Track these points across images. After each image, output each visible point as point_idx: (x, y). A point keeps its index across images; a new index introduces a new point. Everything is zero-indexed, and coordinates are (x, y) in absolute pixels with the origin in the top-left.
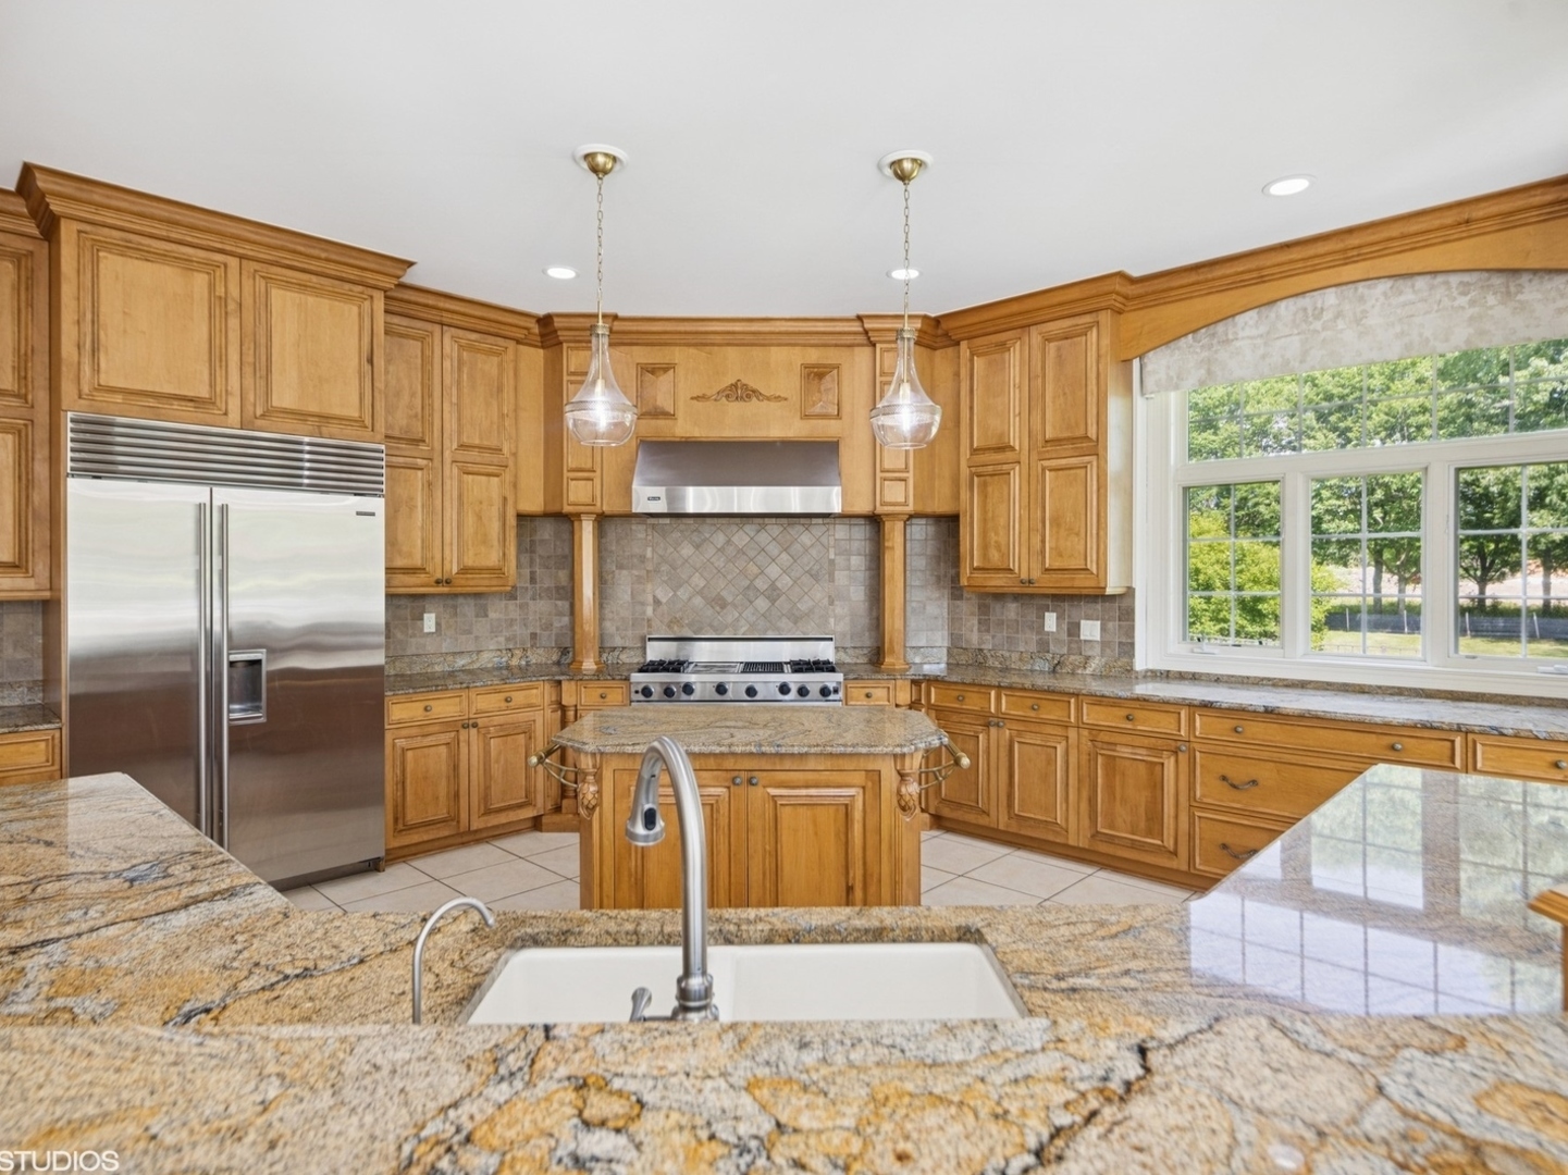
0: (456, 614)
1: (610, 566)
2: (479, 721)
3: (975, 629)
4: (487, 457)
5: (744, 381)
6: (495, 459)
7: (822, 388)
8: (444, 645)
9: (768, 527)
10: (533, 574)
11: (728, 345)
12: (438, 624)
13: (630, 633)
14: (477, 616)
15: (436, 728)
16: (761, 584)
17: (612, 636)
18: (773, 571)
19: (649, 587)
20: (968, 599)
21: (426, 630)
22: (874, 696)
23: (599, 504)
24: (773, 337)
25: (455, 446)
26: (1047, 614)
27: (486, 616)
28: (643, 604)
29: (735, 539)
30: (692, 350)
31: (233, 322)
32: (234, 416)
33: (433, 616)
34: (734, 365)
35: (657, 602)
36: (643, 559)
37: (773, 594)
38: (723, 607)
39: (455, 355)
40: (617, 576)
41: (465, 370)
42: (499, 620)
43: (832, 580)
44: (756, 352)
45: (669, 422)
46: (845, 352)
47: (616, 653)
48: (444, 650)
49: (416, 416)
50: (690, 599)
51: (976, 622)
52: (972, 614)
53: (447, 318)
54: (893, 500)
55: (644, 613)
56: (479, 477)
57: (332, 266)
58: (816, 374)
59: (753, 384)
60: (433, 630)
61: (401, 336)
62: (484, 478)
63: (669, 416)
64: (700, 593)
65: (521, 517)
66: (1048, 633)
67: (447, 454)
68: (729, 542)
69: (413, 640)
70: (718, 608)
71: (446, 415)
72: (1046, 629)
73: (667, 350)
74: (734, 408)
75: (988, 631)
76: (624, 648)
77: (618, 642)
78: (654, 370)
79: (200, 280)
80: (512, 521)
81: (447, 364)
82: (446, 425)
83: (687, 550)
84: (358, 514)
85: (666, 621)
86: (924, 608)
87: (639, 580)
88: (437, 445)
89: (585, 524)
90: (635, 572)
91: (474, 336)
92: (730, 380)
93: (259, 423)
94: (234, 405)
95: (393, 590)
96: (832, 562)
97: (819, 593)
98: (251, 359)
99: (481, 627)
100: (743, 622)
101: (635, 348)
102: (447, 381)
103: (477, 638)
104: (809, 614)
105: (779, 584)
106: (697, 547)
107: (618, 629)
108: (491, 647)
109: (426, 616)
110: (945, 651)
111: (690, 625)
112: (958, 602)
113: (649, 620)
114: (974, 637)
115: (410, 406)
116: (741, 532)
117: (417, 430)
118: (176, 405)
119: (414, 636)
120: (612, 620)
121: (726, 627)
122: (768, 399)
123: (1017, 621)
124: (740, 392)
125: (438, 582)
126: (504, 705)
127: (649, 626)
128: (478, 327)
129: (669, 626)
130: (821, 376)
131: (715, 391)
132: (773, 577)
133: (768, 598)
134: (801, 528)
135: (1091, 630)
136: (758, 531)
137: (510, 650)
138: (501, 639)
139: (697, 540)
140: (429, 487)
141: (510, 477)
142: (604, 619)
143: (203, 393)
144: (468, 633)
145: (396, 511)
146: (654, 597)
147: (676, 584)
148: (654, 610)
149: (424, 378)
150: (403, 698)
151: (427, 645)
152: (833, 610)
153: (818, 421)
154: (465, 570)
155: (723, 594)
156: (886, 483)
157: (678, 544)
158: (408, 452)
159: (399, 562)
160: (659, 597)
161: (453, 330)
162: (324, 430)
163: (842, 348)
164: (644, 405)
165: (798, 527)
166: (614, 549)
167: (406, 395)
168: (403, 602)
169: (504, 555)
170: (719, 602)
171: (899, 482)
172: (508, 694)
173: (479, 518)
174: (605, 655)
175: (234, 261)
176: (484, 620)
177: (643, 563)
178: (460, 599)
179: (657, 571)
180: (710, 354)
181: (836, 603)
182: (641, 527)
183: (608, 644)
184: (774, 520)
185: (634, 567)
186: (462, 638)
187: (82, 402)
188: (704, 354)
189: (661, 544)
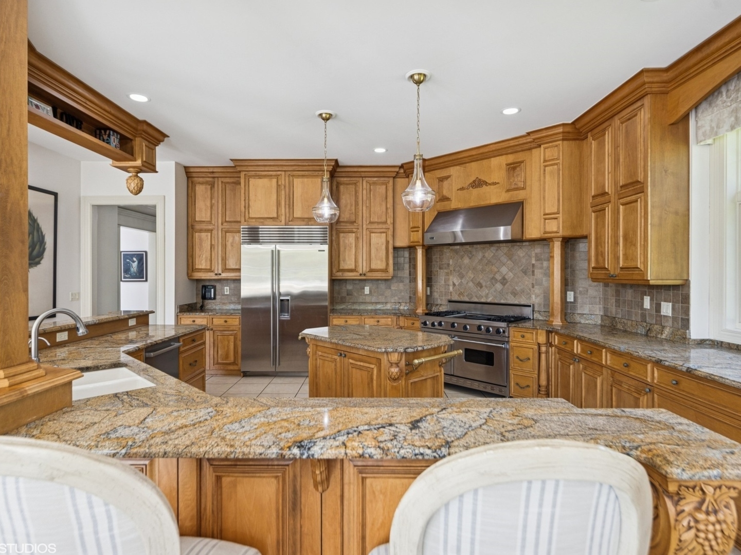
0: (378, 288)
1: (435, 268)
3: (614, 304)
4: (380, 226)
5: (479, 178)
6: (384, 226)
7: (515, 175)
8: (373, 299)
9: (502, 248)
10: (410, 271)
11: (472, 162)
12: (370, 291)
13: (444, 298)
14: (386, 289)
16: (498, 277)
17: (437, 299)
18: (504, 270)
19: (451, 277)
20: (611, 287)
21: (366, 293)
22: (526, 337)
23: (421, 242)
24: (490, 153)
25: (368, 222)
26: (645, 297)
27: (390, 288)
28: (449, 285)
29: (486, 255)
30: (458, 167)
31: (283, 192)
32: (283, 222)
33: (368, 288)
34: (474, 170)
35: (454, 285)
36: (448, 264)
37: (504, 281)
38: (481, 287)
39: (368, 187)
40: (439, 273)
41: (372, 193)
42: (395, 290)
43: (533, 275)
44: (485, 162)
45: (449, 202)
46: (527, 153)
47: (438, 307)
48: (373, 301)
49: (352, 213)
50: (467, 283)
51: (614, 301)
52: (613, 296)
53: (363, 174)
54: (551, 230)
55: (449, 289)
56: (377, 234)
57: (311, 167)
58: (513, 167)
59: (483, 179)
60: (368, 293)
61: (347, 184)
62: (379, 234)
63: (448, 199)
64: (472, 281)
65: (395, 248)
66: (646, 310)
67: (364, 226)
68: (484, 256)
69: (361, 297)
70: (479, 288)
71: (364, 211)
72: (645, 307)
73: (448, 169)
74: (475, 192)
75: (619, 306)
76: (441, 305)
77: (439, 302)
78: (442, 180)
79: (274, 181)
80: (391, 250)
81: (365, 192)
82: (364, 215)
83: (466, 261)
84: (319, 251)
85: (458, 293)
86: (587, 291)
87: (447, 274)
88: (361, 223)
89: (418, 250)
90: (446, 271)
91: (375, 179)
92: (473, 179)
93: (290, 223)
94: (283, 218)
95: (333, 278)
96: (533, 265)
97: (527, 281)
98: (288, 203)
99: (388, 293)
100: (490, 295)
101: (436, 171)
102: (365, 198)
103: (386, 297)
104: (523, 291)
105: (506, 277)
106: (470, 258)
107: (439, 296)
108: (392, 301)
109: (365, 288)
110: (600, 317)
111: (467, 296)
112: (607, 288)
113: (451, 293)
114: (613, 310)
115: (350, 210)
116: (489, 251)
117: (353, 218)
118: (268, 220)
119: (361, 295)
120: (437, 292)
121: (482, 297)
122: (490, 184)
123: (632, 301)
124: (478, 183)
125: (361, 275)
126: (376, 323)
127: (451, 295)
128: (376, 175)
129: (459, 296)
130: (514, 168)
131: (467, 185)
132: (504, 273)
133: (502, 283)
134: (517, 247)
135: (667, 309)
136: (497, 250)
137: (400, 303)
138: (396, 298)
139: (470, 255)
140: (357, 238)
141: (390, 233)
142: (434, 292)
143: (275, 215)
144: (382, 295)
145: (345, 249)
146: (453, 282)
147: (461, 276)
148: (453, 288)
149: (356, 199)
150: (337, 316)
151: (365, 299)
152: (534, 291)
153: (515, 192)
154: (371, 271)
155: (481, 281)
156: (547, 221)
157: (462, 257)
158: (349, 227)
159: (346, 267)
160: (455, 282)
161: (367, 178)
162: (310, 223)
163: (526, 151)
164: (439, 196)
165: (516, 247)
166: (438, 260)
167: (349, 207)
168: (357, 282)
169: (387, 264)
170: (480, 285)
171: (554, 220)
172: (378, 319)
173: (377, 250)
174: (434, 307)
175: (283, 173)
176: (389, 290)
177: (449, 267)
178: (380, 282)
179: (454, 270)
180: (465, 167)
181: (535, 287)
182: (448, 250)
183: (436, 303)
184: (504, 244)
185: (445, 268)
186: (380, 297)
187: (246, 223)
188: (462, 168)
189: (456, 258)
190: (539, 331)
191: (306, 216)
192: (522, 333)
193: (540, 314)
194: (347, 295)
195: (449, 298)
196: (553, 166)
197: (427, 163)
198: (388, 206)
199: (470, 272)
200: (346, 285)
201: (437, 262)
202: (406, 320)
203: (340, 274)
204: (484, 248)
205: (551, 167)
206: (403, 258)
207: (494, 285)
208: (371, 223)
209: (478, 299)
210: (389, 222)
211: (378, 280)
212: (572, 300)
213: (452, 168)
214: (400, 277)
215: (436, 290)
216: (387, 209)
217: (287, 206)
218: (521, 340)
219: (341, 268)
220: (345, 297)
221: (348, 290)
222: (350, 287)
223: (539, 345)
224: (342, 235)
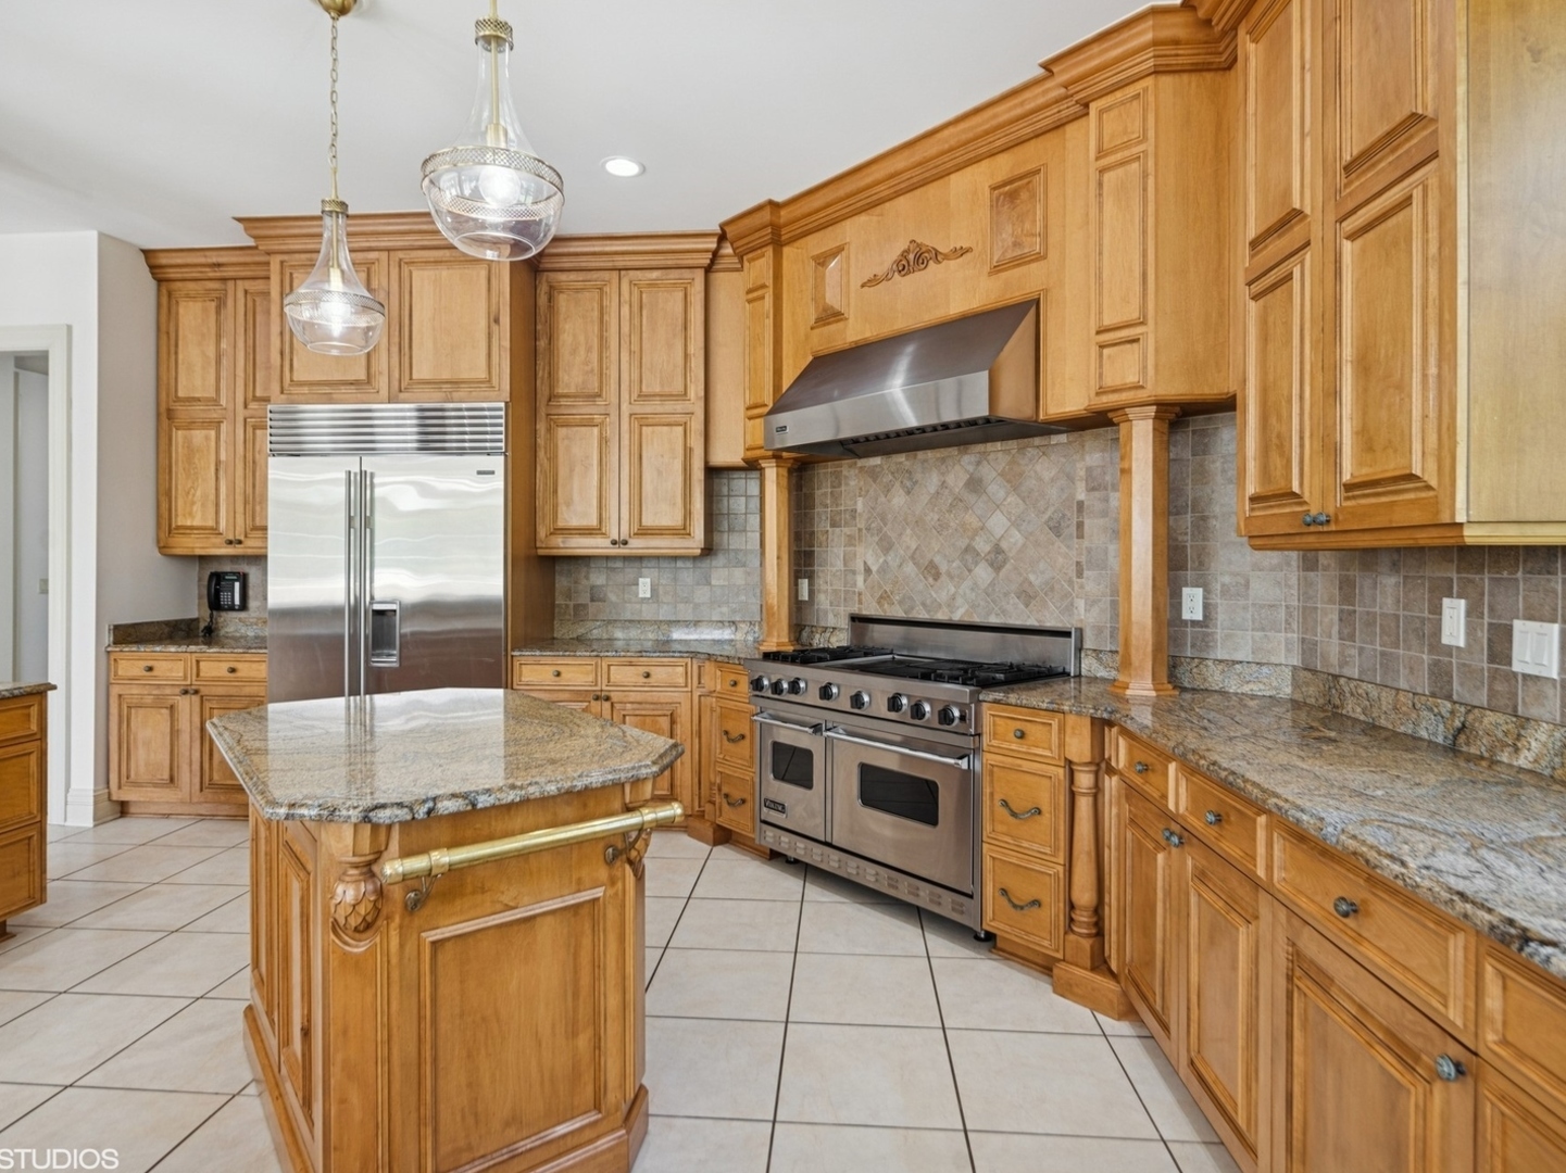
0: (675, 579)
1: (821, 524)
2: (612, 694)
3: (1335, 630)
4: (669, 406)
5: (919, 241)
6: (679, 407)
7: (1016, 215)
8: (661, 612)
9: (992, 456)
11: (898, 194)
12: (654, 590)
13: (841, 609)
14: (698, 584)
15: (566, 696)
16: (982, 545)
17: (826, 612)
18: (998, 523)
19: (860, 550)
20: (1326, 569)
21: (641, 595)
22: (1030, 738)
24: (945, 158)
25: (634, 396)
26: (1446, 601)
27: (709, 584)
28: (854, 572)
29: (950, 479)
30: (863, 218)
32: (384, 393)
33: (648, 580)
34: (903, 222)
35: (868, 571)
36: (854, 513)
37: (997, 558)
38: (937, 576)
39: (635, 298)
41: (645, 312)
42: (722, 587)
43: (1080, 536)
44: (932, 190)
45: (841, 325)
46: (1051, 140)
47: (828, 635)
48: (661, 618)
49: (592, 371)
50: (901, 566)
51: (1336, 617)
52: (1331, 601)
53: (620, 262)
54: (1118, 382)
55: (855, 585)
56: (659, 428)
58: (1010, 193)
59: (929, 242)
60: (649, 595)
61: (577, 290)
62: (665, 428)
63: (837, 316)
64: (912, 558)
65: (712, 472)
66: (1449, 650)
67: (625, 406)
68: (943, 484)
69: (628, 605)
70: (931, 580)
71: (625, 366)
72: (1445, 640)
73: (838, 228)
74: (906, 285)
75: (1352, 637)
76: (834, 628)
77: (831, 621)
78: (822, 261)
80: (699, 475)
81: (625, 310)
82: (625, 375)
83: (899, 499)
84: (479, 473)
85: (877, 595)
86: (1247, 585)
87: (851, 541)
88: (614, 400)
89: (767, 472)
90: (846, 530)
91: (655, 274)
92: (901, 245)
93: (402, 396)
94: (383, 381)
95: (541, 552)
96: (1080, 505)
97: (1064, 554)
98: (397, 340)
99: (702, 595)
100: (960, 601)
101: (809, 238)
102: (625, 329)
103: (697, 606)
104: (1050, 588)
105: (1004, 545)
106: (908, 493)
107: (830, 605)
108: (714, 619)
109: (640, 580)
110: (1288, 673)
111: (900, 602)
112: (1312, 574)
113: (860, 594)
114: (1332, 649)
115: (587, 363)
116: (957, 467)
117: (594, 386)
119: (628, 601)
120: (826, 592)
121: (939, 607)
122: (946, 257)
123: (1397, 617)
124: (916, 259)
125: (614, 543)
126: (639, 681)
127: (860, 602)
128: (654, 263)
129: (879, 603)
130: (1012, 196)
131: (886, 267)
132: (999, 532)
133: (991, 565)
135: (1537, 648)
136: (978, 463)
137: (733, 622)
138: (725, 609)
139: (908, 484)
140: (603, 441)
141: (697, 424)
142: (819, 591)
143: (362, 376)
144: (687, 601)
145: (572, 470)
146: (865, 563)
147: (886, 546)
148: (865, 581)
149: (601, 330)
150: (531, 660)
151: (641, 611)
152: (1082, 587)
153: (1016, 270)
154: (644, 532)
155: (937, 559)
156: (1106, 351)
157: (888, 491)
158: (585, 409)
159: (575, 522)
160: (869, 563)
161: (631, 273)
162: (455, 395)
163: (1048, 135)
164: (817, 308)
165: (1031, 452)
166: (829, 502)
167: (582, 351)
168: (619, 564)
169: (688, 514)
170: (932, 571)
171: (1128, 346)
172: (646, 669)
173: (660, 473)
174: (817, 636)
175: (384, 255)
176: (706, 588)
177: (854, 518)
178: (680, 564)
179: (868, 529)
180: (882, 215)
181: (1086, 573)
182: (853, 472)
183: (823, 624)
184: (999, 444)
185: (846, 524)
186: (681, 606)
187: (283, 396)
188: (875, 218)
189: (872, 492)
190: (1071, 719)
191: (446, 375)
192: (1019, 725)
193: (1099, 660)
194: (592, 600)
195: (855, 609)
196: (1128, 167)
197: (784, 214)
198: (692, 349)
199: (908, 531)
200: (588, 573)
201: (826, 506)
202: (719, 673)
203: (558, 541)
204: (943, 460)
205: (1120, 171)
206: (744, 498)
207: (970, 571)
208: (643, 397)
209: (928, 612)
210: (692, 394)
211: (675, 558)
212: (1199, 616)
213: (848, 223)
214: (736, 551)
215: (824, 587)
216: (686, 356)
217: (395, 349)
218: (1014, 747)
219: (561, 524)
220: (585, 606)
221: (592, 588)
222: (598, 578)
223: (1070, 766)
224: (562, 432)
